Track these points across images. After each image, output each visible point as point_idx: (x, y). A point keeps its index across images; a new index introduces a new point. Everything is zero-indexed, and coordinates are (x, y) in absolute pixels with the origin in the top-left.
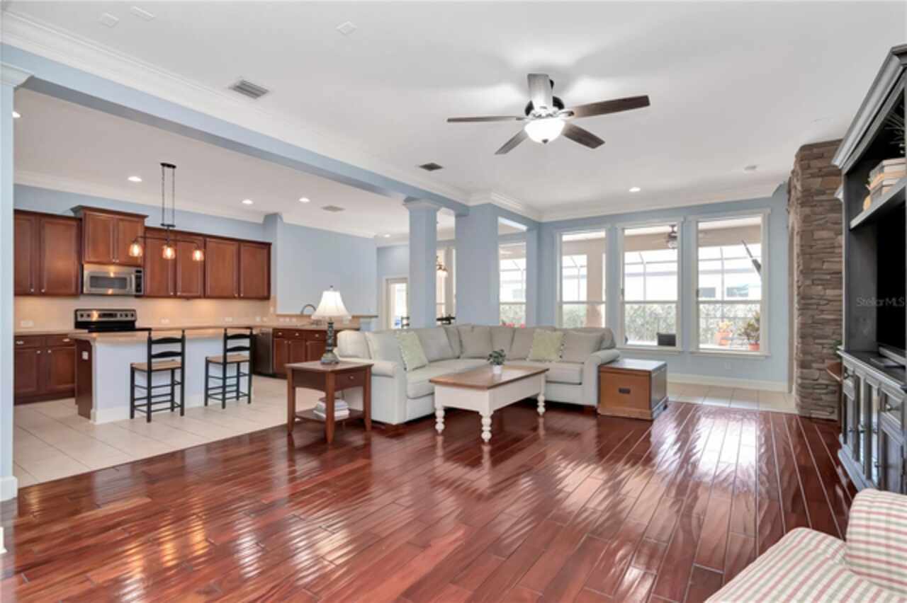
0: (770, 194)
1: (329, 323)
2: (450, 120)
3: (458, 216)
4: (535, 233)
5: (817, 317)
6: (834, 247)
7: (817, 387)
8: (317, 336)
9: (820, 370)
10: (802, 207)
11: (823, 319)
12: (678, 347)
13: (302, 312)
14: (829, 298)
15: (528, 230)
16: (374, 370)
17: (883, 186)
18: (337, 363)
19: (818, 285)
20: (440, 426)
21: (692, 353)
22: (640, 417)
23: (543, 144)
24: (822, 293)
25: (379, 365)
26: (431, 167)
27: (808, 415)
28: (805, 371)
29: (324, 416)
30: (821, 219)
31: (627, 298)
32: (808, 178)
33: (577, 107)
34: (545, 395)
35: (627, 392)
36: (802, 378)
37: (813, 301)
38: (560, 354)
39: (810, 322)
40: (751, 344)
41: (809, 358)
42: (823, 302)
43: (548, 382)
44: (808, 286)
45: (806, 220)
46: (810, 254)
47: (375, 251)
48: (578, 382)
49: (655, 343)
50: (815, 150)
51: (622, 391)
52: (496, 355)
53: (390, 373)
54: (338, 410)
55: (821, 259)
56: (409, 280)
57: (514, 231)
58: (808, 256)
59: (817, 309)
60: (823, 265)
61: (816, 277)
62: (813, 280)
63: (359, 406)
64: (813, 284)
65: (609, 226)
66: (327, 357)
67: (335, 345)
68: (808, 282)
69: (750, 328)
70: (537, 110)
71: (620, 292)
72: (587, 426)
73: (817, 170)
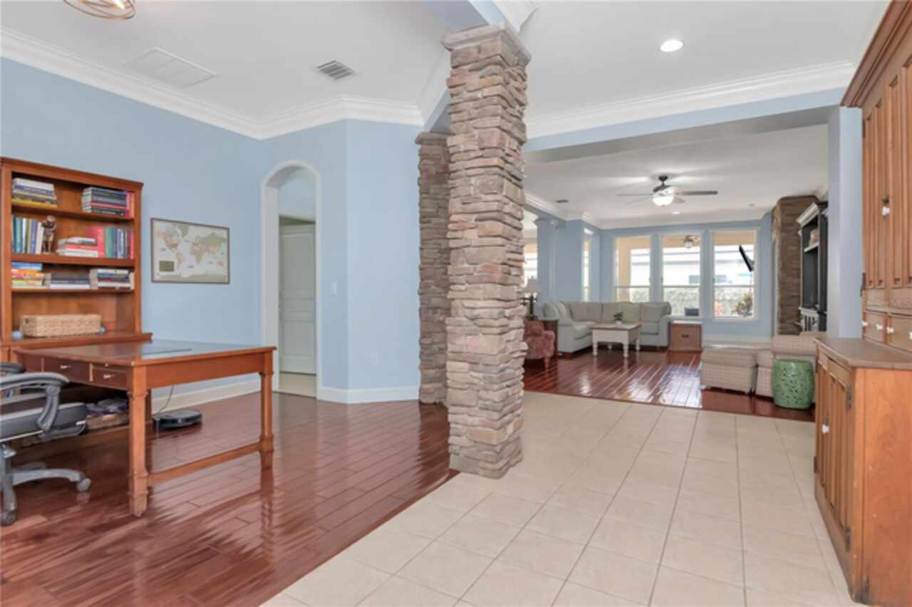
0: (761, 218)
4: (597, 235)
5: (789, 294)
10: (781, 232)
12: (701, 316)
14: (795, 283)
15: (593, 235)
19: (790, 276)
20: (595, 353)
21: (710, 320)
22: (695, 350)
24: (791, 281)
25: (561, 321)
26: (561, 201)
30: (790, 240)
31: (665, 283)
32: (785, 216)
37: (787, 285)
38: (640, 318)
42: (792, 286)
48: (656, 333)
49: (683, 314)
51: (683, 336)
52: (618, 315)
53: (567, 325)
57: (589, 235)
59: (789, 289)
60: (791, 265)
61: (789, 271)
62: (787, 273)
68: (785, 275)
69: (741, 307)
71: (661, 280)
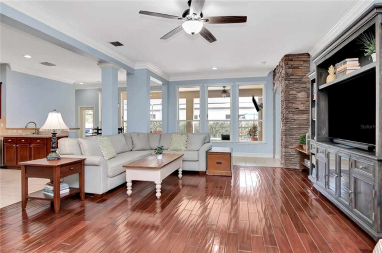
0: (267, 75)
1: (53, 134)
2: (141, 12)
3: (128, 74)
4: (166, 86)
5: (290, 127)
6: (296, 98)
7: (290, 155)
8: (38, 141)
9: (291, 148)
10: (285, 80)
11: (293, 127)
12: (232, 140)
13: (26, 126)
14: (295, 119)
15: (163, 85)
16: (86, 162)
17: (347, 70)
18: (59, 159)
19: (291, 113)
20: (129, 192)
21: (237, 143)
22: (226, 175)
23: (192, 34)
24: (292, 117)
25: (90, 159)
26: (117, 44)
27: (287, 168)
28: (286, 149)
29: (52, 195)
30: (292, 86)
31: (209, 118)
32: (287, 69)
33: (211, 17)
34: (182, 168)
35: (221, 163)
36: (285, 152)
37: (289, 120)
38: (186, 147)
39: (288, 129)
40: (251, 138)
41: (288, 144)
42: (292, 121)
43: (183, 161)
44: (287, 114)
45: (287, 86)
46: (288, 100)
47: (74, 91)
48: (197, 160)
49: (221, 139)
50: (290, 57)
51: (217, 163)
52: (159, 149)
53: (97, 163)
54: (62, 190)
55: (292, 102)
56: (95, 108)
57: (157, 85)
58: (287, 101)
59: (290, 123)
60: (292, 105)
61: (290, 110)
62: (289, 111)
63: (77, 186)
64: (289, 113)
65: (201, 85)
66: (52, 155)
67: (57, 148)
68: (288, 112)
69: (251, 131)
70: (191, 15)
71: (206, 116)
72: (202, 181)
73: (290, 66)
